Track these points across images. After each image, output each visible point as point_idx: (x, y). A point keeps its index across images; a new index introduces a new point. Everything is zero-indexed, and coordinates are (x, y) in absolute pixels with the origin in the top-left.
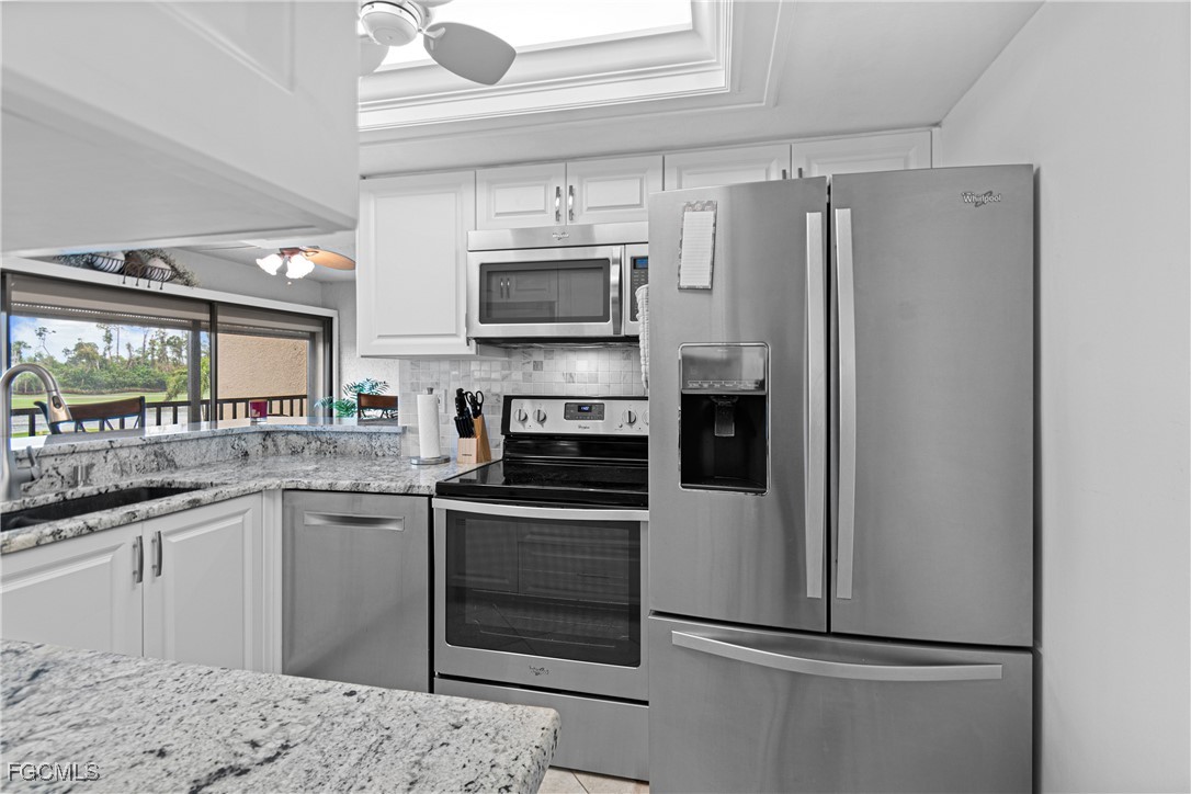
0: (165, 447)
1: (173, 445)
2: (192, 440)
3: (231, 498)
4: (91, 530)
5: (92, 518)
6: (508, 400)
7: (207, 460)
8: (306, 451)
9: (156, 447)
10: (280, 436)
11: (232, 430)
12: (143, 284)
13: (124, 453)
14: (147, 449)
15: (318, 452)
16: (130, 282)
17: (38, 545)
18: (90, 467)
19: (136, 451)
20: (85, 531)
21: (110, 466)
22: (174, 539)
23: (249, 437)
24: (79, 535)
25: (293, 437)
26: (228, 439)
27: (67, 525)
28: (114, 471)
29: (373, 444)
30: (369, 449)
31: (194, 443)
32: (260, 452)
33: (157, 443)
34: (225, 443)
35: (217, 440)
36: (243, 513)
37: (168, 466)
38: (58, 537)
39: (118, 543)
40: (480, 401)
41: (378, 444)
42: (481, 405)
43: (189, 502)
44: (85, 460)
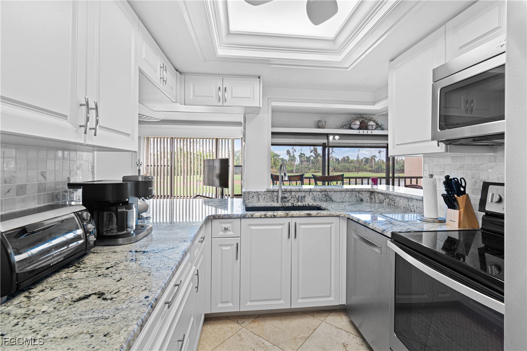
0: (328, 192)
1: (332, 192)
2: (339, 191)
3: (324, 216)
4: (275, 217)
5: (276, 213)
6: (486, 186)
7: (344, 200)
8: (384, 202)
9: (325, 193)
10: (376, 194)
11: (355, 189)
12: (365, 132)
13: (315, 193)
14: (322, 193)
15: (389, 204)
16: (361, 132)
17: (261, 217)
18: (305, 196)
19: (319, 193)
20: (273, 216)
21: (310, 197)
22: (303, 227)
23: (363, 193)
24: (271, 217)
25: (380, 195)
26: (354, 193)
27: (270, 213)
28: (312, 199)
29: (410, 204)
30: (408, 206)
31: (339, 193)
32: (369, 200)
33: (325, 191)
34: (352, 194)
35: (349, 192)
36: (332, 223)
37: (330, 200)
38: (266, 217)
39: (284, 223)
40: (463, 185)
41: (412, 204)
42: (464, 188)
43: (307, 214)
44: (303, 194)
